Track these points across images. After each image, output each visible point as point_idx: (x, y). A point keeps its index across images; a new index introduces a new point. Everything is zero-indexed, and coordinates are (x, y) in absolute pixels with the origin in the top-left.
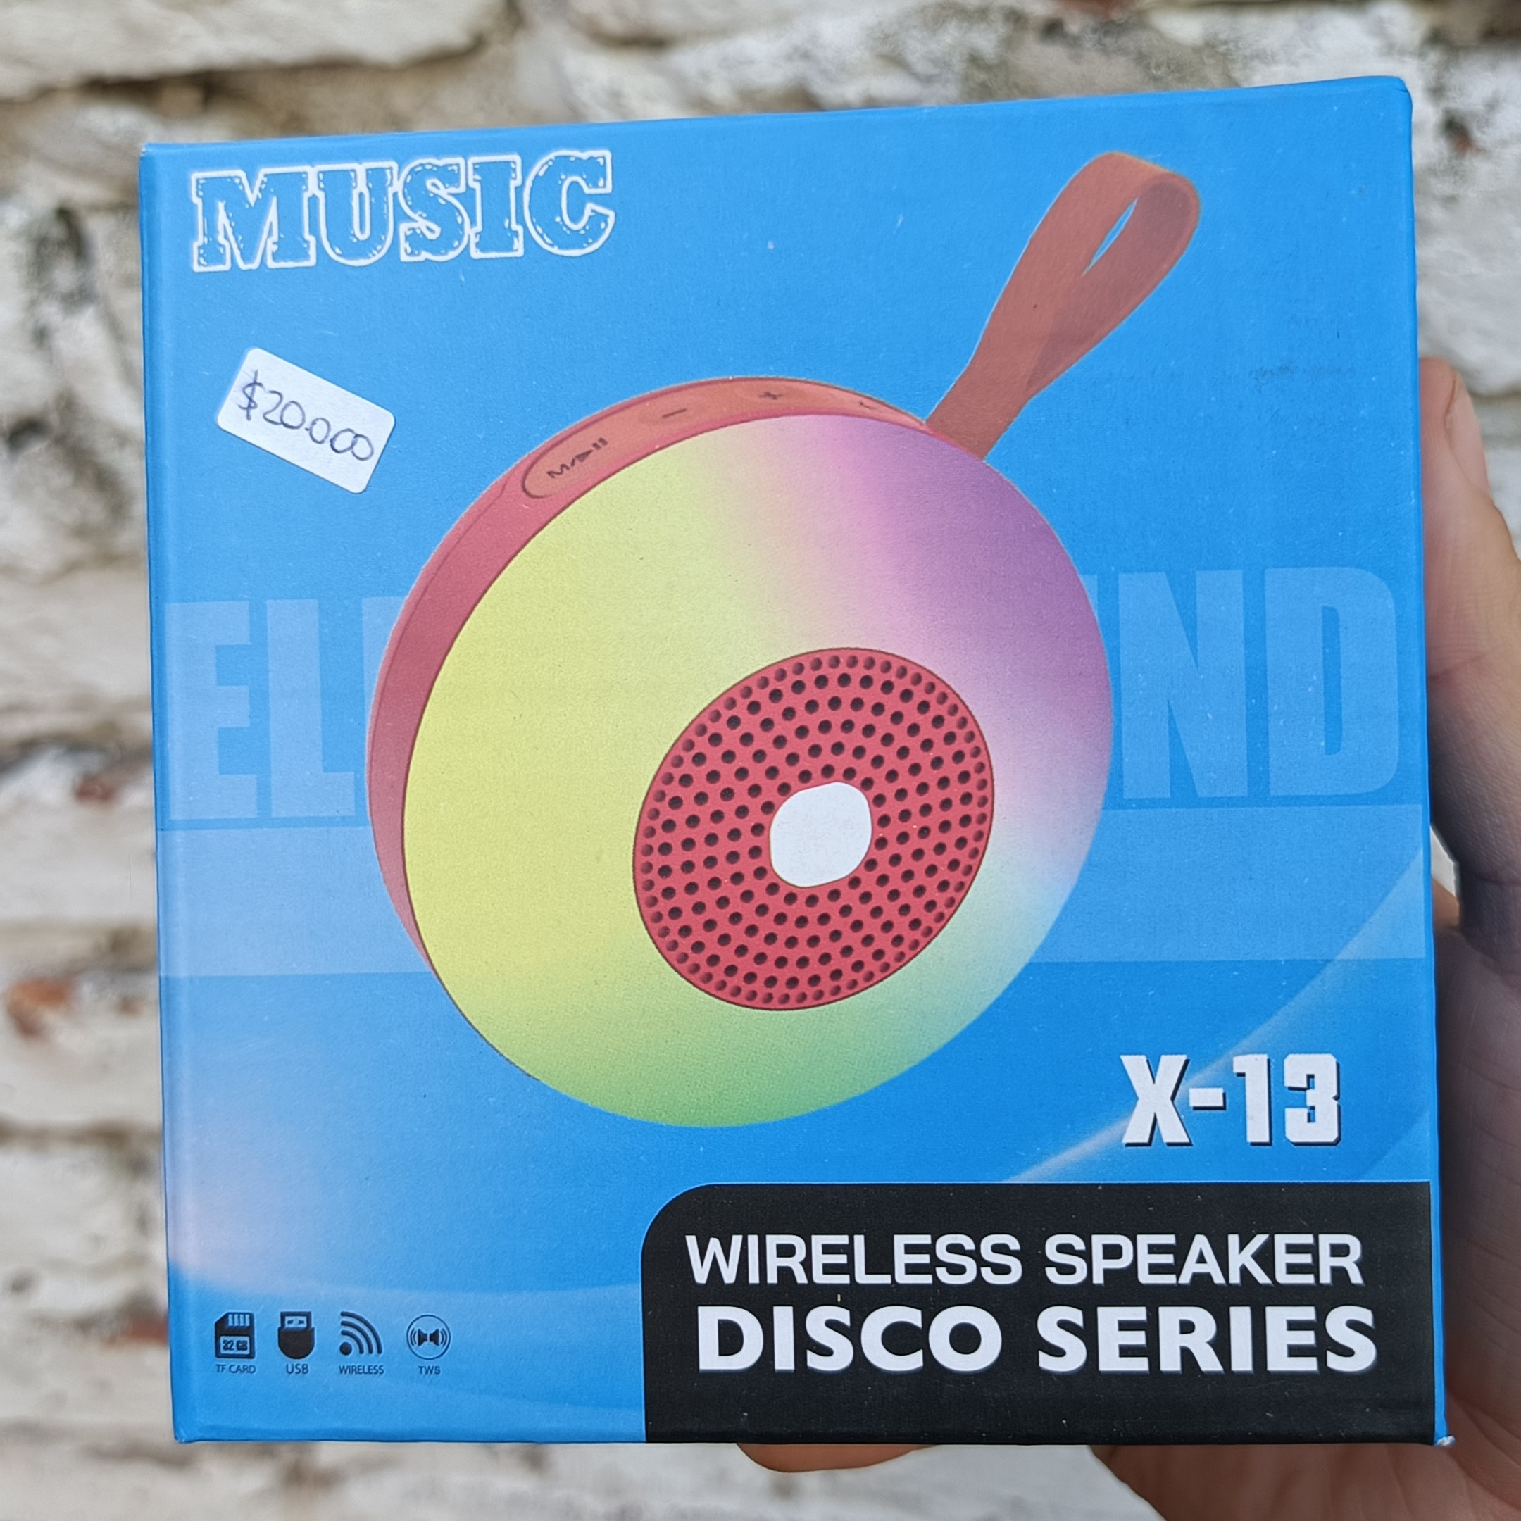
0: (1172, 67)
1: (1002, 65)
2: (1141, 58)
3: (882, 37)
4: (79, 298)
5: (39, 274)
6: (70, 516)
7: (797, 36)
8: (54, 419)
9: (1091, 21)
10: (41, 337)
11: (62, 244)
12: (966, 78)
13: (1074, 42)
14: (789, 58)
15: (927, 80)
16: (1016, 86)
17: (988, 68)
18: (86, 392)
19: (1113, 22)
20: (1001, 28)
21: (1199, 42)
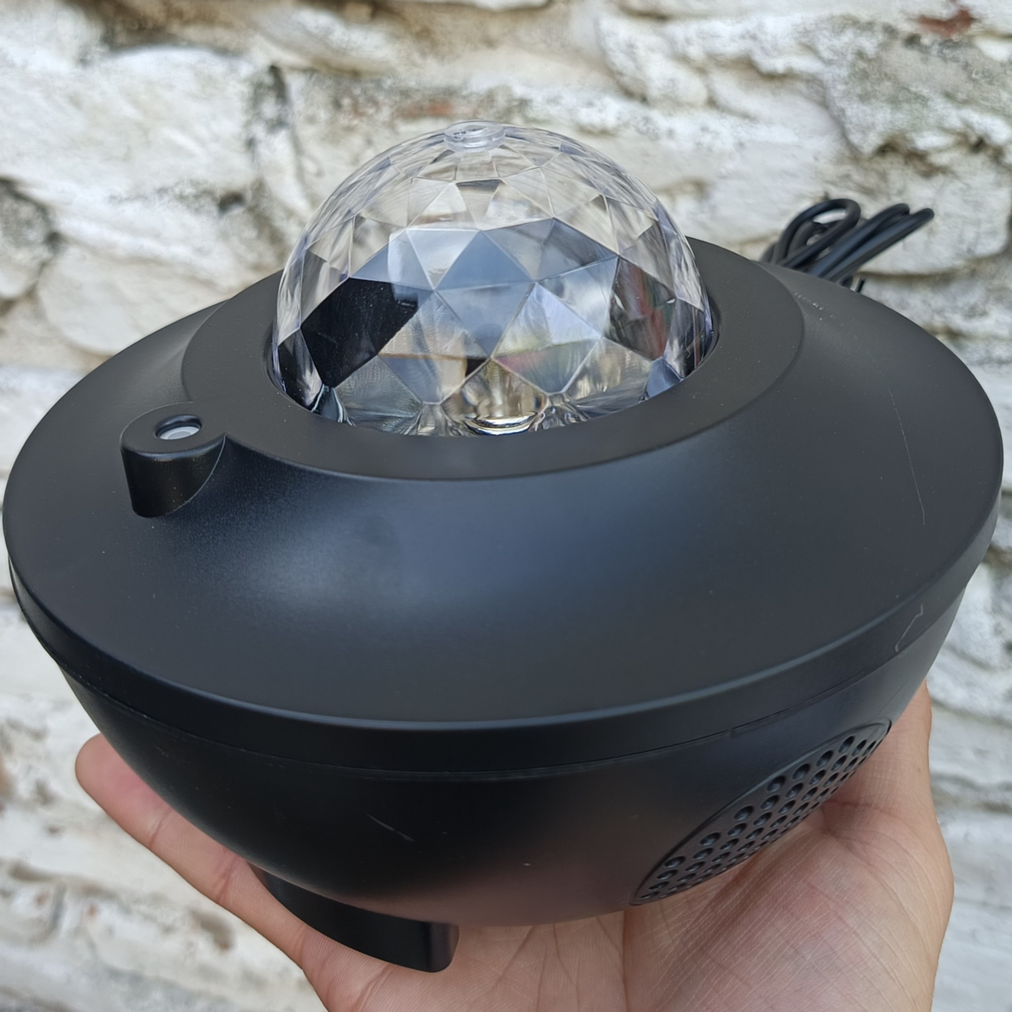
0: (986, 74)
1: (878, 59)
2: (966, 66)
3: (804, 31)
4: (277, 124)
5: (254, 106)
6: (251, 257)
7: (749, 25)
8: (249, 196)
9: (939, 39)
10: (251, 144)
11: (270, 88)
12: (853, 65)
13: (925, 50)
14: (743, 37)
15: (828, 63)
16: (886, 75)
17: (869, 61)
18: (271, 181)
19: (951, 40)
20: (881, 37)
21: (1005, 60)
